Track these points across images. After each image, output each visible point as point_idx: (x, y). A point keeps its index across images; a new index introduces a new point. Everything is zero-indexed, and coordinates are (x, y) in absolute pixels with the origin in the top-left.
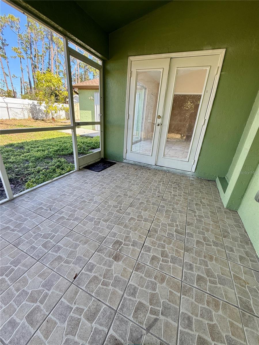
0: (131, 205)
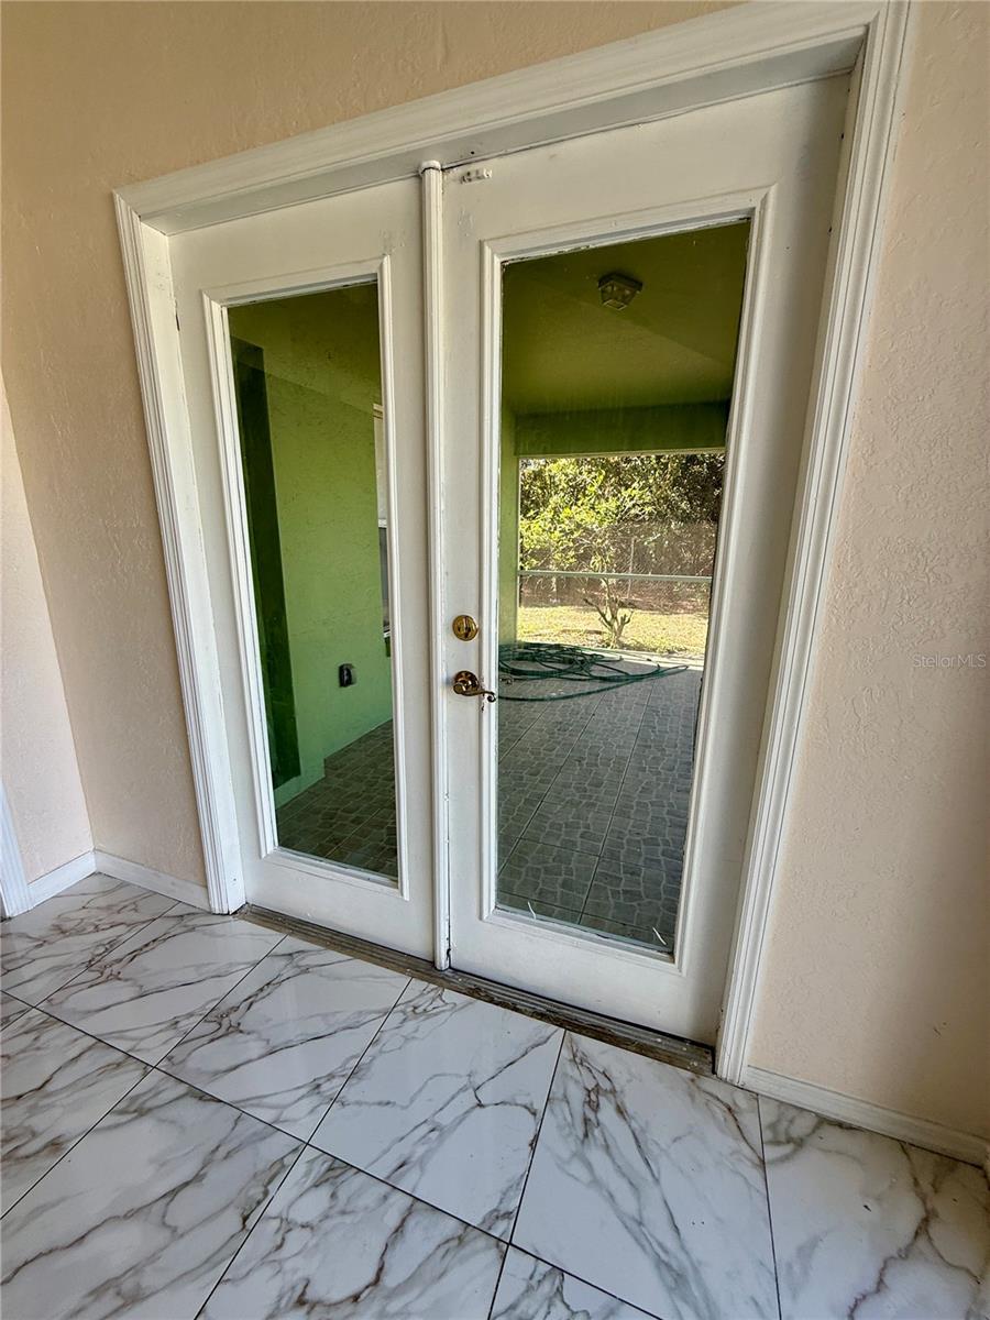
0: (559, 769)
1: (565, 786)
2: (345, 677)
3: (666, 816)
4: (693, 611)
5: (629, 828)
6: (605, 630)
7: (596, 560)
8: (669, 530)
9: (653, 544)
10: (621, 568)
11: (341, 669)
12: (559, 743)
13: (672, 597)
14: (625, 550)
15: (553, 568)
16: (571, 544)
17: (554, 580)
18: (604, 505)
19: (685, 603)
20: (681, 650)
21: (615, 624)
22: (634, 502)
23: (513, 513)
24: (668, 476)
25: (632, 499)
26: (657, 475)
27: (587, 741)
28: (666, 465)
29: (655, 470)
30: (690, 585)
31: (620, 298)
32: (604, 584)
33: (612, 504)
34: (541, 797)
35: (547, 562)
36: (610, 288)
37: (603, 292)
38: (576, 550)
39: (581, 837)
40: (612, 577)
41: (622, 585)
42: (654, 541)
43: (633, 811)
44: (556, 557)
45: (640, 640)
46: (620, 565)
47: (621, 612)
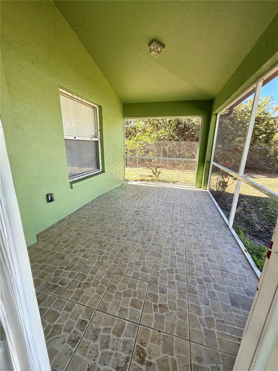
0: (135, 233)
1: (137, 241)
2: (50, 199)
3: (176, 255)
4: (179, 169)
5: (162, 263)
6: (153, 175)
7: (150, 153)
8: (173, 144)
9: (168, 149)
10: (158, 156)
11: (47, 196)
12: (136, 220)
13: (174, 165)
14: (160, 151)
15: (137, 156)
16: (143, 148)
17: (137, 159)
18: (153, 135)
19: (177, 166)
20: (177, 182)
21: (157, 174)
22: (162, 135)
23: (123, 137)
24: (172, 128)
25: (162, 134)
26: (169, 127)
27: (146, 219)
28: (172, 124)
29: (168, 126)
30: (178, 161)
31: (157, 52)
32: (153, 161)
33: (155, 135)
34: (126, 248)
35: (135, 154)
36: (152, 47)
37: (150, 49)
38: (144, 150)
39: (142, 270)
40: (156, 158)
41: (159, 161)
42: (168, 148)
43: (163, 254)
44: (138, 152)
45: (164, 178)
46: (158, 155)
47: (159, 170)
